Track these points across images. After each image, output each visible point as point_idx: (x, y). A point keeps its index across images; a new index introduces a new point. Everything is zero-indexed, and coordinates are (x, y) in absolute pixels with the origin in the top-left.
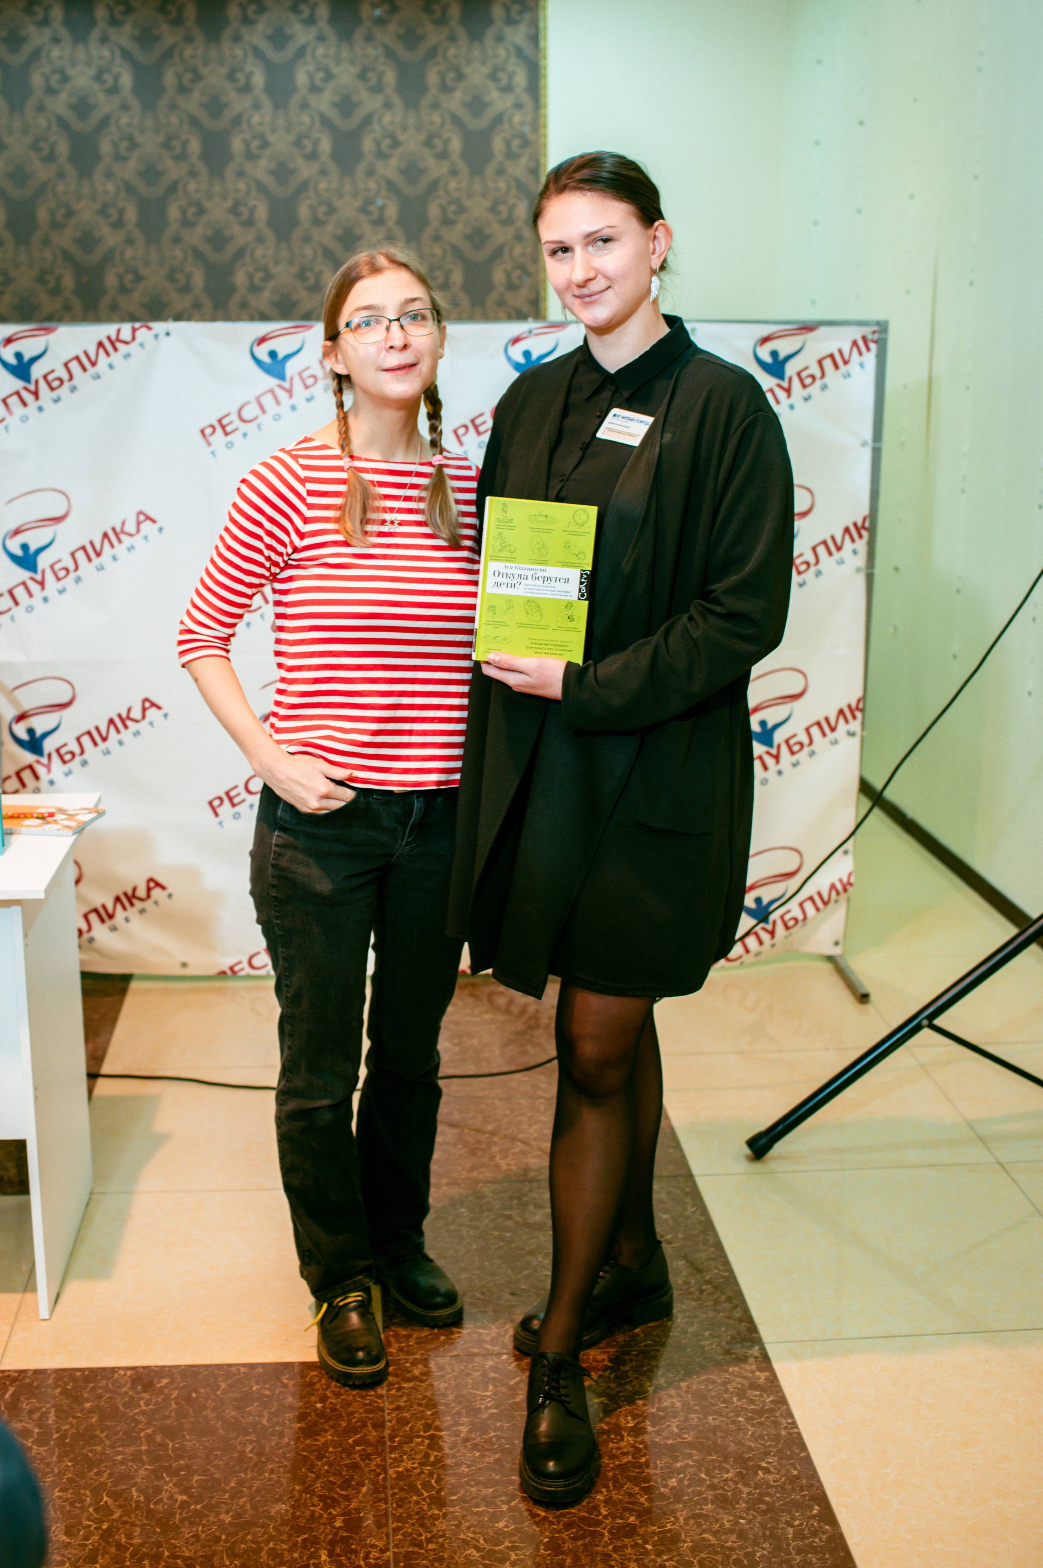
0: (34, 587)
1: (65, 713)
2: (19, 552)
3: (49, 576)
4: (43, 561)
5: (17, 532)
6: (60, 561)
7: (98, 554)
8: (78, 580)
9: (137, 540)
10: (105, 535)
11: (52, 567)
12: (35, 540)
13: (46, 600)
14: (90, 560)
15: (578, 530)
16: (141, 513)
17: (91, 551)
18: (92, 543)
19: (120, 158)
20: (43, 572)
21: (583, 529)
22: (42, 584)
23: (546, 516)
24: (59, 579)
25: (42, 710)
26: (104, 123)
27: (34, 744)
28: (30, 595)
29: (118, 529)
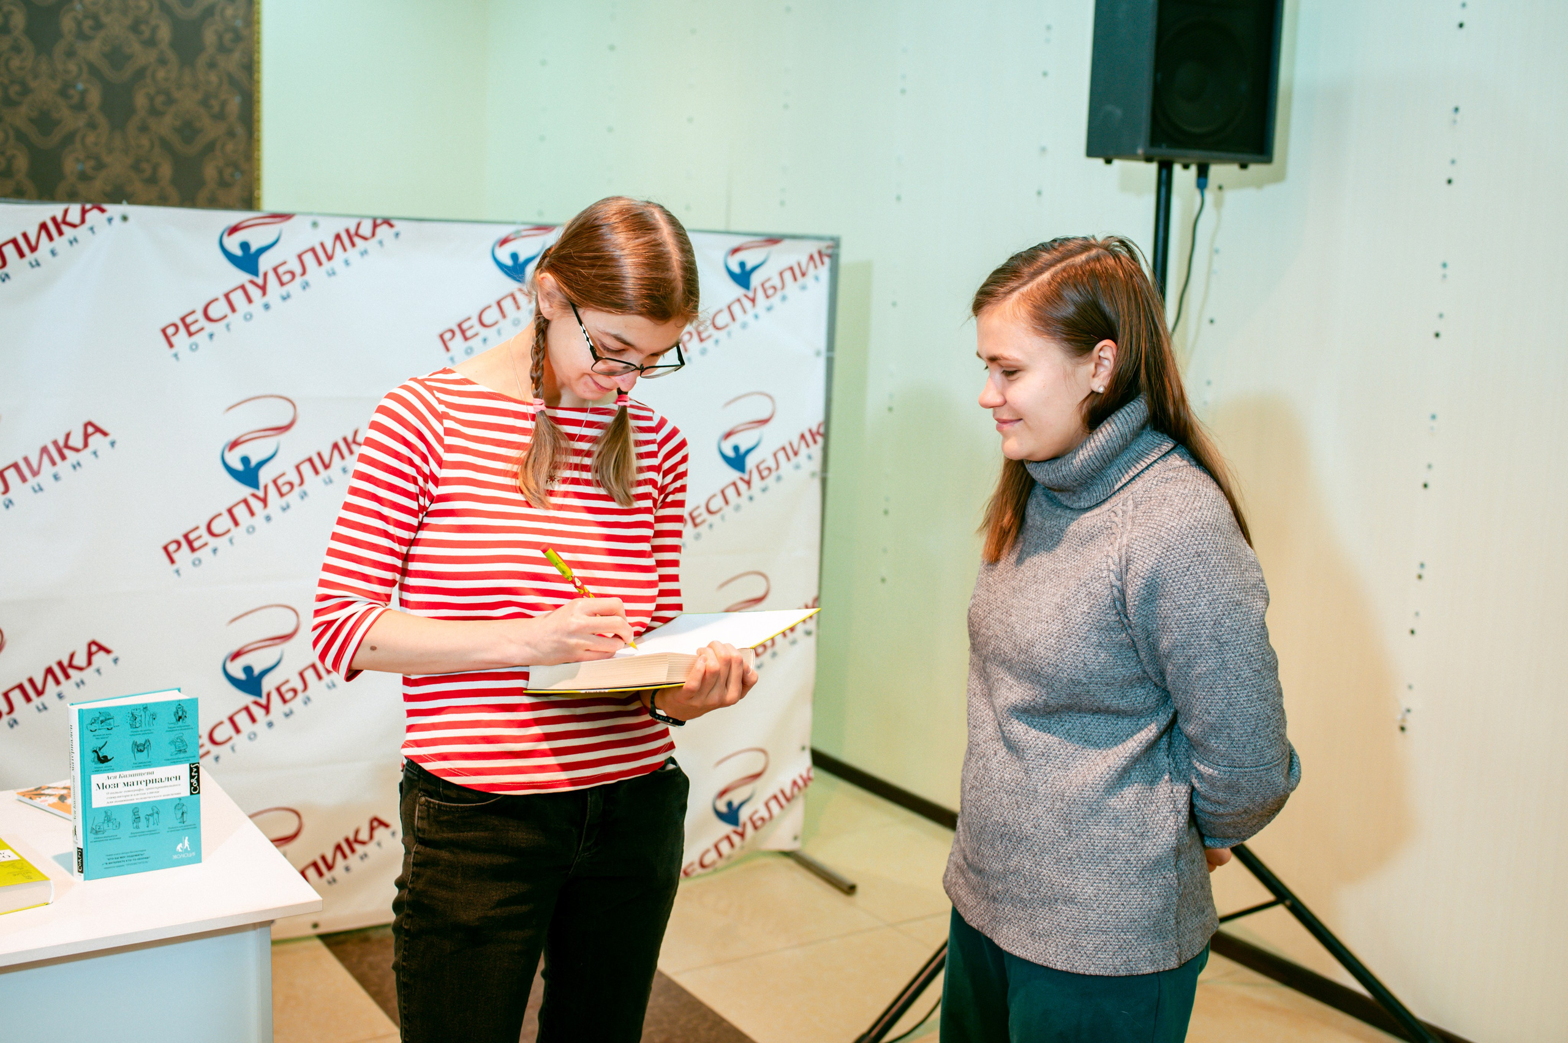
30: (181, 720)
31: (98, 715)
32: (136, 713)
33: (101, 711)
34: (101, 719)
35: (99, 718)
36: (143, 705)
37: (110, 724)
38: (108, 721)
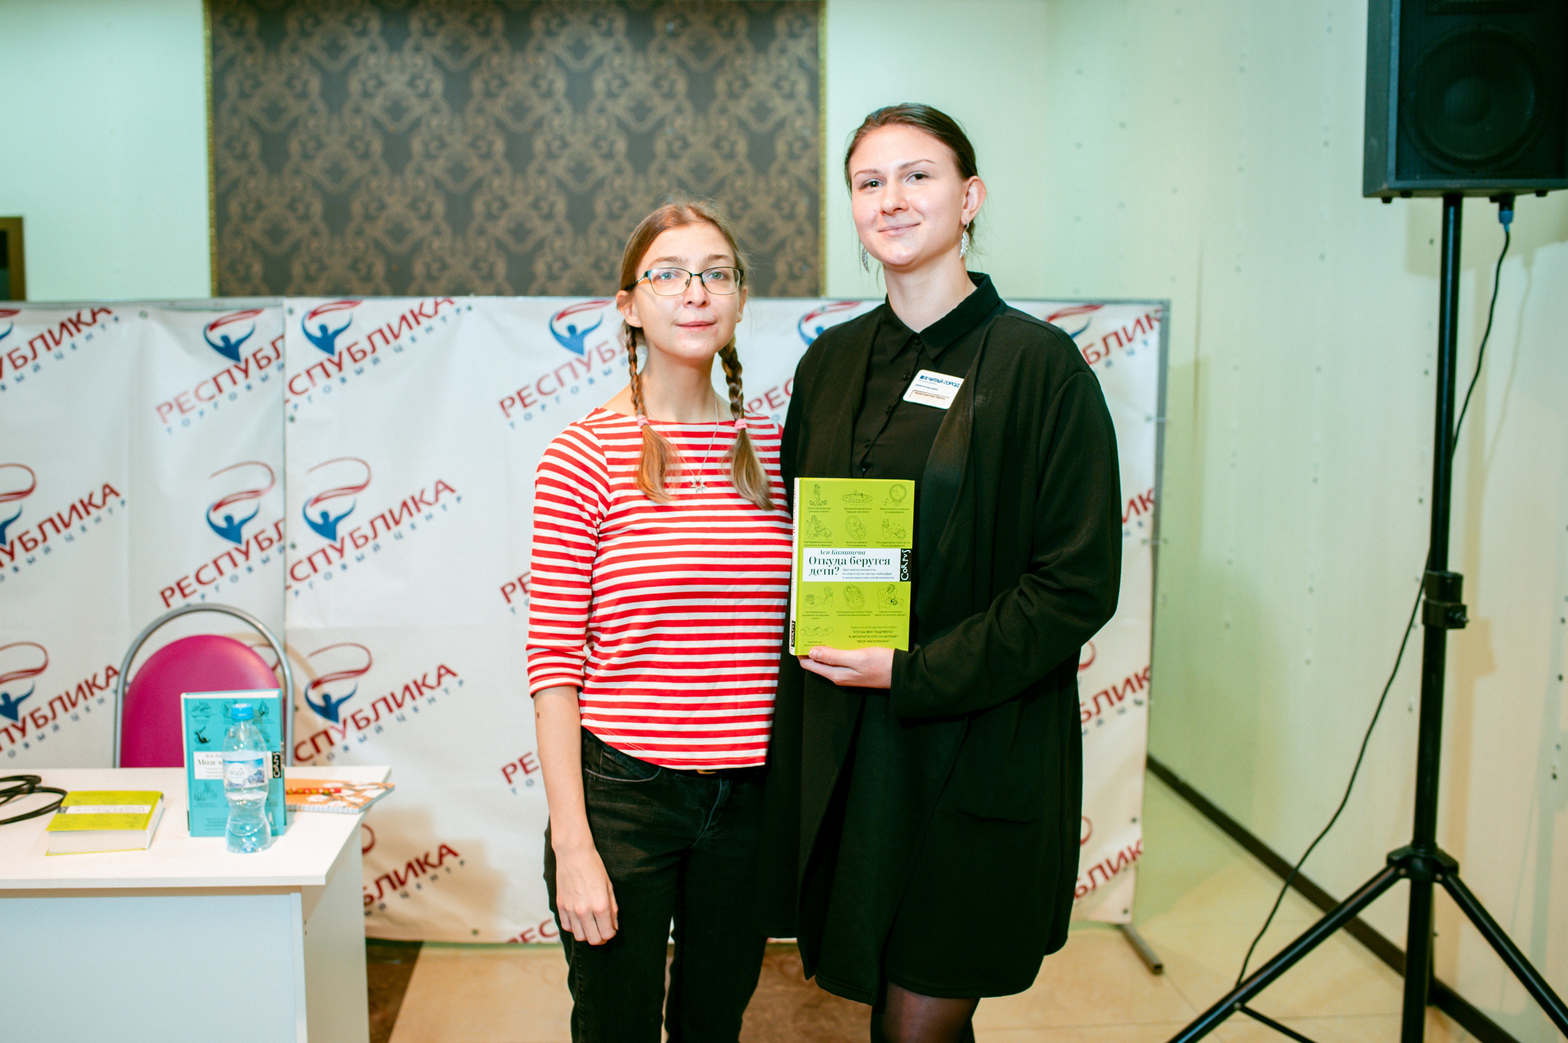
0: (333, 555)
1: (361, 679)
2: (319, 520)
3: (348, 544)
4: (342, 529)
5: (317, 500)
6: (359, 529)
7: (397, 523)
8: (377, 548)
9: (436, 509)
10: (405, 504)
11: (351, 535)
12: (335, 508)
13: (344, 567)
14: (389, 528)
15: (896, 507)
16: (440, 482)
17: (391, 520)
18: (391, 512)
19: (429, 156)
20: (343, 540)
21: (901, 506)
22: (341, 551)
23: (862, 495)
24: (357, 547)
25: (339, 676)
26: (416, 124)
27: (329, 710)
28: (329, 562)
29: (417, 498)
30: (264, 715)
31: (198, 704)
32: (227, 704)
33: (201, 702)
34: (202, 707)
35: (199, 707)
36: (233, 699)
37: (208, 712)
38: (206, 711)
